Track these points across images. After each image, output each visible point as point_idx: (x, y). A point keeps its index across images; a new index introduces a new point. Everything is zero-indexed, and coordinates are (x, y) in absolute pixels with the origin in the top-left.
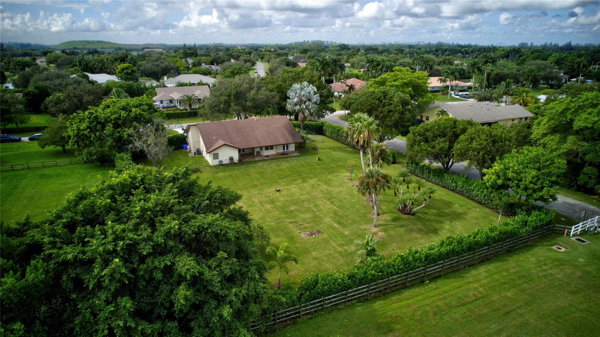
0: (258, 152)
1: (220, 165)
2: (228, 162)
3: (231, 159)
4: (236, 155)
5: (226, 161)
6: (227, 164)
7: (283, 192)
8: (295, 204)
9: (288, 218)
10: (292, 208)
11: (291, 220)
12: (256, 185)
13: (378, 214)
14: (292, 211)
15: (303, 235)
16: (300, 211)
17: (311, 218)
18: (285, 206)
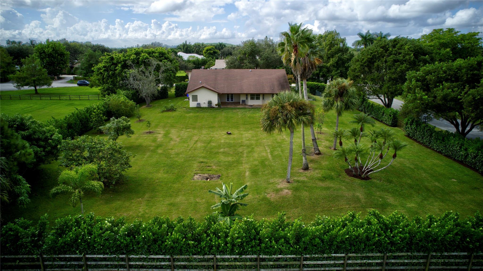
0: (244, 101)
1: (197, 107)
2: (206, 105)
3: (210, 103)
4: (215, 100)
5: (204, 104)
6: (205, 107)
7: (231, 136)
8: (230, 147)
9: (204, 158)
10: (222, 150)
11: (205, 160)
12: (212, 127)
13: (306, 168)
14: (217, 153)
15: (196, 177)
16: (225, 154)
17: (229, 162)
18: (219, 147)
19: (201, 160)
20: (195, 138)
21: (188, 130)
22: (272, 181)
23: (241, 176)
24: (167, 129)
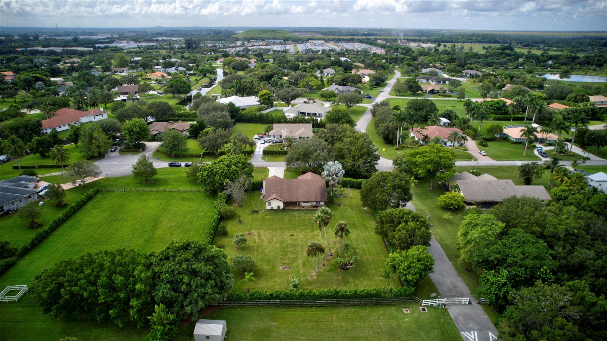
0: (299, 203)
1: (271, 210)
2: (277, 208)
3: (279, 207)
4: (282, 206)
5: (275, 207)
7: (293, 237)
8: (293, 247)
9: (282, 255)
10: (289, 249)
11: (282, 257)
12: (282, 229)
13: (324, 265)
14: (287, 251)
15: (280, 267)
16: (291, 253)
17: (293, 258)
18: (287, 247)
19: (281, 257)
20: (275, 239)
21: (269, 232)
22: (310, 271)
23: (298, 266)
24: (258, 231)
